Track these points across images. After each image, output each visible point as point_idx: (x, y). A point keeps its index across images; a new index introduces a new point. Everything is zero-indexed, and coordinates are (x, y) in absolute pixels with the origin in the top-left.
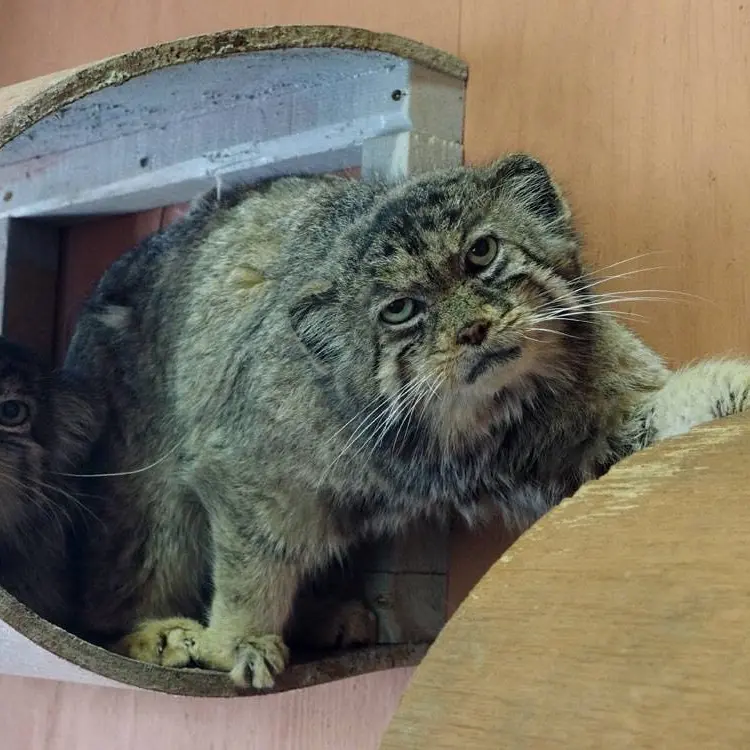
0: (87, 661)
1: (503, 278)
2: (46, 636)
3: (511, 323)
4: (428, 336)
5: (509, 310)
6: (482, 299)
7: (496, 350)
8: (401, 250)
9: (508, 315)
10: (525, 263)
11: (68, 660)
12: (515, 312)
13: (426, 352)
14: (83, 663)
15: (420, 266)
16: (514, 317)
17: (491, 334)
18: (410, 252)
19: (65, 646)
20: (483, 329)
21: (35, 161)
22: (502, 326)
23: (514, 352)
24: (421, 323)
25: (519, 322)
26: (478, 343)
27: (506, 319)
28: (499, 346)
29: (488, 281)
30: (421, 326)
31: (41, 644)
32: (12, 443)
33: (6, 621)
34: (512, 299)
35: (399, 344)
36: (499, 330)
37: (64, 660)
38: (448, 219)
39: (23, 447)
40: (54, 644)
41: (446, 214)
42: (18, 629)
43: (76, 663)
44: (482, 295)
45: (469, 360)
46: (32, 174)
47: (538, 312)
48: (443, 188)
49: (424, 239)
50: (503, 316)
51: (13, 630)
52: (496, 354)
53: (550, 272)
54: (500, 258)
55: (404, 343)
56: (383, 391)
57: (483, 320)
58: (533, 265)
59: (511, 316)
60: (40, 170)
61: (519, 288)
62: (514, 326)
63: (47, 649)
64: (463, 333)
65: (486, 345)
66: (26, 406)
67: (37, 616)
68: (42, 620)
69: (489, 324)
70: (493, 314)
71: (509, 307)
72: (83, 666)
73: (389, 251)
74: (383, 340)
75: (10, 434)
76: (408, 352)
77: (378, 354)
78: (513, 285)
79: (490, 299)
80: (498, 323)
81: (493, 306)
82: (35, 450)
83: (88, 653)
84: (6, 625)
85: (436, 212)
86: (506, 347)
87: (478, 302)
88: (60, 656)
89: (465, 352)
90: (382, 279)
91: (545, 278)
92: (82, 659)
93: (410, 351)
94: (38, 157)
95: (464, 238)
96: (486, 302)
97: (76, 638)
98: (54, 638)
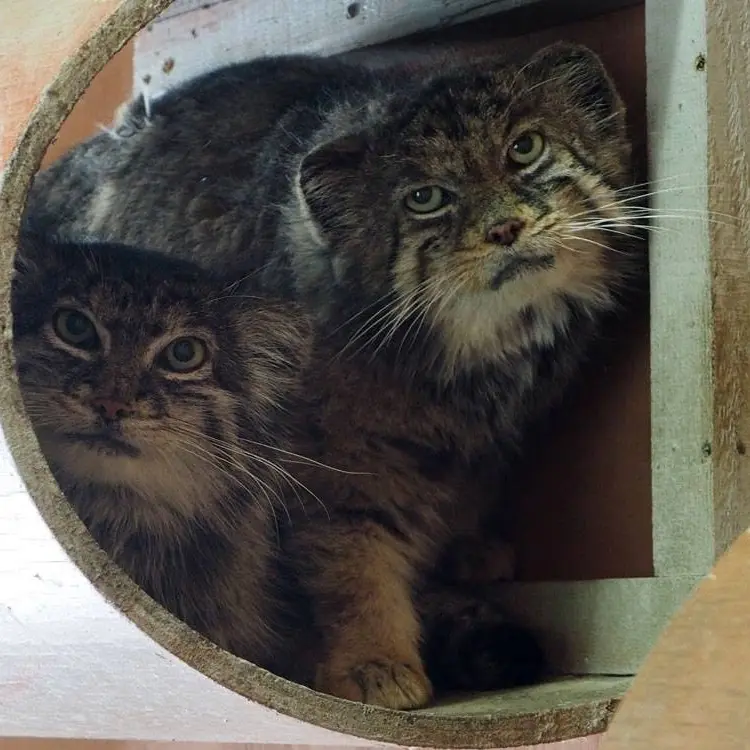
0: (285, 703)
1: (545, 178)
2: (228, 672)
3: (548, 227)
4: (454, 231)
5: (545, 214)
6: (519, 197)
7: (527, 255)
8: (441, 133)
9: (544, 219)
10: (572, 166)
11: (260, 703)
12: (552, 216)
13: (449, 248)
14: (281, 706)
15: (458, 154)
16: (552, 222)
17: (525, 236)
18: (450, 138)
19: (256, 684)
20: (516, 228)
21: (203, 13)
22: (535, 230)
23: (546, 261)
24: (448, 216)
25: (557, 227)
26: (509, 244)
27: (542, 224)
28: (531, 251)
29: (528, 179)
30: (447, 218)
31: (223, 683)
32: (189, 394)
33: (176, 655)
34: (552, 203)
35: (422, 234)
36: (533, 232)
37: (256, 704)
38: (494, 106)
39: (205, 398)
40: (240, 682)
41: (492, 102)
42: (191, 664)
43: (271, 707)
44: (518, 194)
45: (496, 262)
46: (200, 31)
47: (579, 219)
48: (490, 73)
49: (466, 124)
50: (539, 219)
51: (185, 665)
52: (525, 260)
53: (598, 180)
54: (544, 157)
55: (428, 234)
56: (397, 286)
57: (517, 219)
58: (580, 170)
59: (547, 220)
60: (211, 25)
61: (561, 193)
62: (550, 231)
63: (232, 688)
64: (494, 230)
65: (516, 247)
66: (203, 343)
67: (215, 646)
68: (222, 652)
69: (523, 225)
70: (529, 214)
71: (547, 210)
72: (281, 711)
73: (429, 132)
74: (404, 227)
75: (186, 383)
76: (431, 247)
77: (396, 244)
78: (554, 188)
79: (528, 199)
80: (533, 225)
81: (530, 206)
82: (223, 399)
83: (286, 692)
84: (176, 659)
85: (484, 96)
86: (540, 253)
87: (514, 200)
88: (250, 698)
89: (493, 252)
90: (415, 161)
91: (592, 186)
92: (278, 702)
93: (433, 245)
94: (206, 6)
95: (509, 129)
96: (522, 202)
97: (269, 674)
98: (240, 674)
